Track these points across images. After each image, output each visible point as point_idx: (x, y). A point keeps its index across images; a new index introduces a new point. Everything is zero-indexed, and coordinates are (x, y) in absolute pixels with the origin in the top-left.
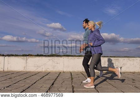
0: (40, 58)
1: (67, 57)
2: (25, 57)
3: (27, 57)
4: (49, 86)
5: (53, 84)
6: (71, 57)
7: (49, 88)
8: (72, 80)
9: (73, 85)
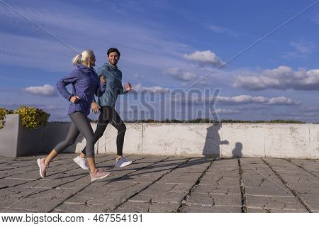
0: (172, 126)
1: (229, 125)
2: (140, 125)
3: (144, 124)
4: (189, 186)
5: (198, 182)
6: (238, 124)
7: (190, 191)
8: (240, 173)
9: (242, 184)
